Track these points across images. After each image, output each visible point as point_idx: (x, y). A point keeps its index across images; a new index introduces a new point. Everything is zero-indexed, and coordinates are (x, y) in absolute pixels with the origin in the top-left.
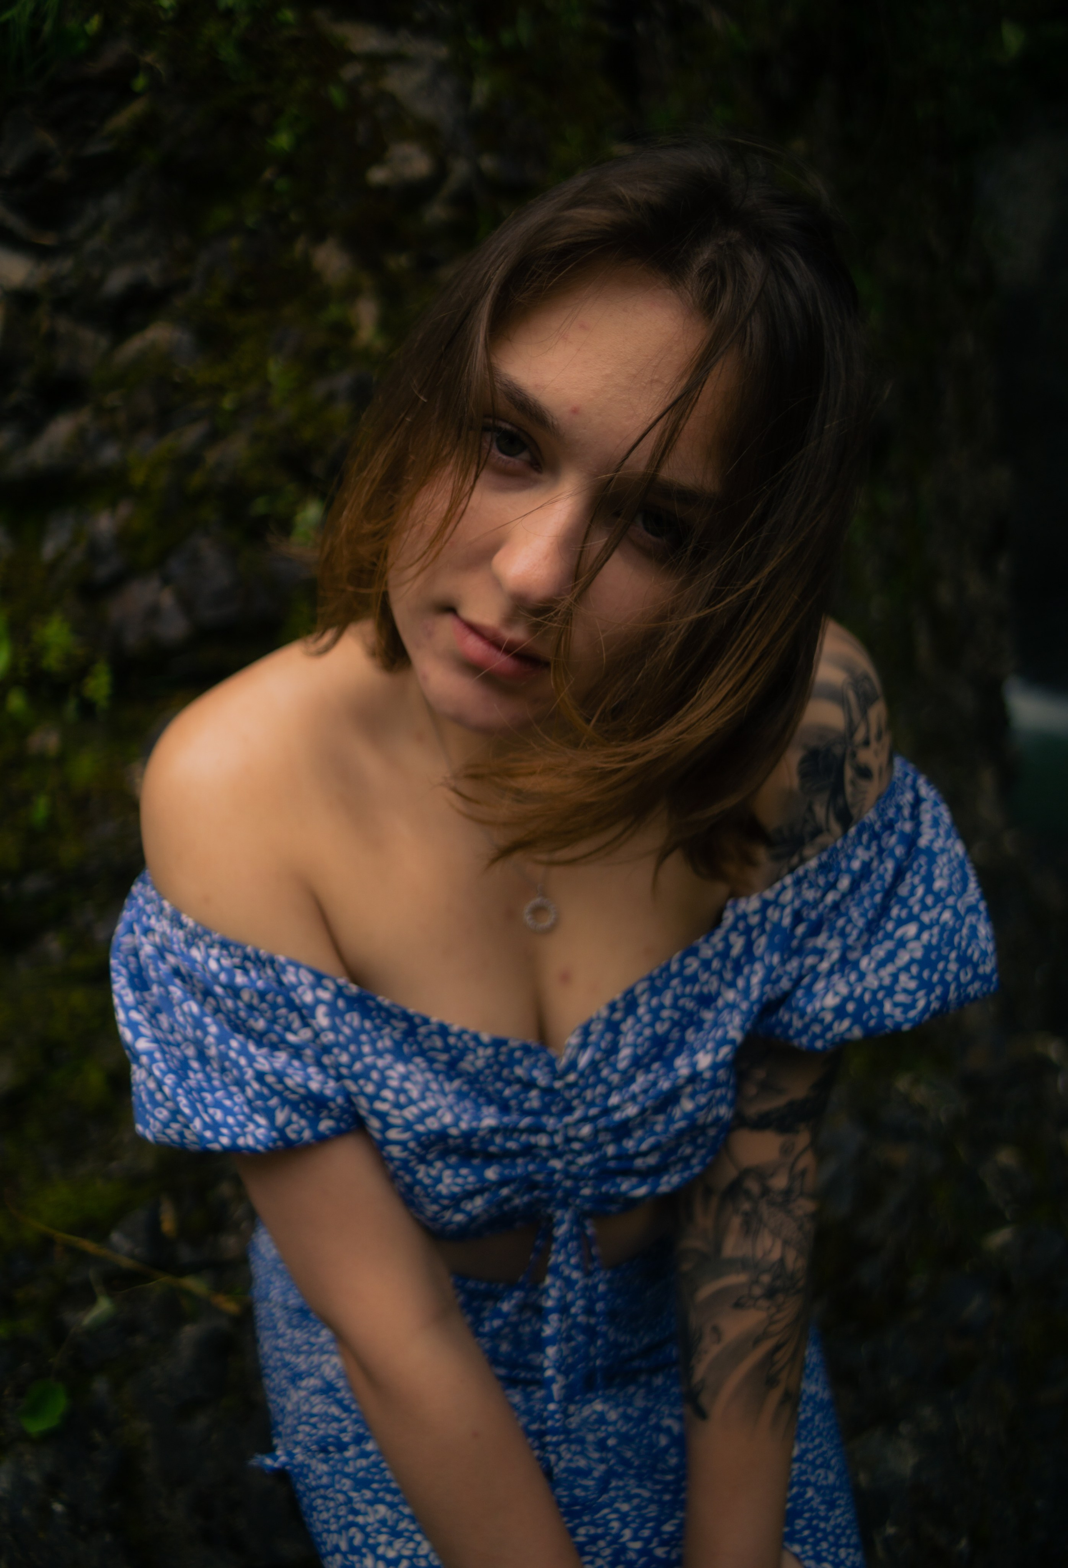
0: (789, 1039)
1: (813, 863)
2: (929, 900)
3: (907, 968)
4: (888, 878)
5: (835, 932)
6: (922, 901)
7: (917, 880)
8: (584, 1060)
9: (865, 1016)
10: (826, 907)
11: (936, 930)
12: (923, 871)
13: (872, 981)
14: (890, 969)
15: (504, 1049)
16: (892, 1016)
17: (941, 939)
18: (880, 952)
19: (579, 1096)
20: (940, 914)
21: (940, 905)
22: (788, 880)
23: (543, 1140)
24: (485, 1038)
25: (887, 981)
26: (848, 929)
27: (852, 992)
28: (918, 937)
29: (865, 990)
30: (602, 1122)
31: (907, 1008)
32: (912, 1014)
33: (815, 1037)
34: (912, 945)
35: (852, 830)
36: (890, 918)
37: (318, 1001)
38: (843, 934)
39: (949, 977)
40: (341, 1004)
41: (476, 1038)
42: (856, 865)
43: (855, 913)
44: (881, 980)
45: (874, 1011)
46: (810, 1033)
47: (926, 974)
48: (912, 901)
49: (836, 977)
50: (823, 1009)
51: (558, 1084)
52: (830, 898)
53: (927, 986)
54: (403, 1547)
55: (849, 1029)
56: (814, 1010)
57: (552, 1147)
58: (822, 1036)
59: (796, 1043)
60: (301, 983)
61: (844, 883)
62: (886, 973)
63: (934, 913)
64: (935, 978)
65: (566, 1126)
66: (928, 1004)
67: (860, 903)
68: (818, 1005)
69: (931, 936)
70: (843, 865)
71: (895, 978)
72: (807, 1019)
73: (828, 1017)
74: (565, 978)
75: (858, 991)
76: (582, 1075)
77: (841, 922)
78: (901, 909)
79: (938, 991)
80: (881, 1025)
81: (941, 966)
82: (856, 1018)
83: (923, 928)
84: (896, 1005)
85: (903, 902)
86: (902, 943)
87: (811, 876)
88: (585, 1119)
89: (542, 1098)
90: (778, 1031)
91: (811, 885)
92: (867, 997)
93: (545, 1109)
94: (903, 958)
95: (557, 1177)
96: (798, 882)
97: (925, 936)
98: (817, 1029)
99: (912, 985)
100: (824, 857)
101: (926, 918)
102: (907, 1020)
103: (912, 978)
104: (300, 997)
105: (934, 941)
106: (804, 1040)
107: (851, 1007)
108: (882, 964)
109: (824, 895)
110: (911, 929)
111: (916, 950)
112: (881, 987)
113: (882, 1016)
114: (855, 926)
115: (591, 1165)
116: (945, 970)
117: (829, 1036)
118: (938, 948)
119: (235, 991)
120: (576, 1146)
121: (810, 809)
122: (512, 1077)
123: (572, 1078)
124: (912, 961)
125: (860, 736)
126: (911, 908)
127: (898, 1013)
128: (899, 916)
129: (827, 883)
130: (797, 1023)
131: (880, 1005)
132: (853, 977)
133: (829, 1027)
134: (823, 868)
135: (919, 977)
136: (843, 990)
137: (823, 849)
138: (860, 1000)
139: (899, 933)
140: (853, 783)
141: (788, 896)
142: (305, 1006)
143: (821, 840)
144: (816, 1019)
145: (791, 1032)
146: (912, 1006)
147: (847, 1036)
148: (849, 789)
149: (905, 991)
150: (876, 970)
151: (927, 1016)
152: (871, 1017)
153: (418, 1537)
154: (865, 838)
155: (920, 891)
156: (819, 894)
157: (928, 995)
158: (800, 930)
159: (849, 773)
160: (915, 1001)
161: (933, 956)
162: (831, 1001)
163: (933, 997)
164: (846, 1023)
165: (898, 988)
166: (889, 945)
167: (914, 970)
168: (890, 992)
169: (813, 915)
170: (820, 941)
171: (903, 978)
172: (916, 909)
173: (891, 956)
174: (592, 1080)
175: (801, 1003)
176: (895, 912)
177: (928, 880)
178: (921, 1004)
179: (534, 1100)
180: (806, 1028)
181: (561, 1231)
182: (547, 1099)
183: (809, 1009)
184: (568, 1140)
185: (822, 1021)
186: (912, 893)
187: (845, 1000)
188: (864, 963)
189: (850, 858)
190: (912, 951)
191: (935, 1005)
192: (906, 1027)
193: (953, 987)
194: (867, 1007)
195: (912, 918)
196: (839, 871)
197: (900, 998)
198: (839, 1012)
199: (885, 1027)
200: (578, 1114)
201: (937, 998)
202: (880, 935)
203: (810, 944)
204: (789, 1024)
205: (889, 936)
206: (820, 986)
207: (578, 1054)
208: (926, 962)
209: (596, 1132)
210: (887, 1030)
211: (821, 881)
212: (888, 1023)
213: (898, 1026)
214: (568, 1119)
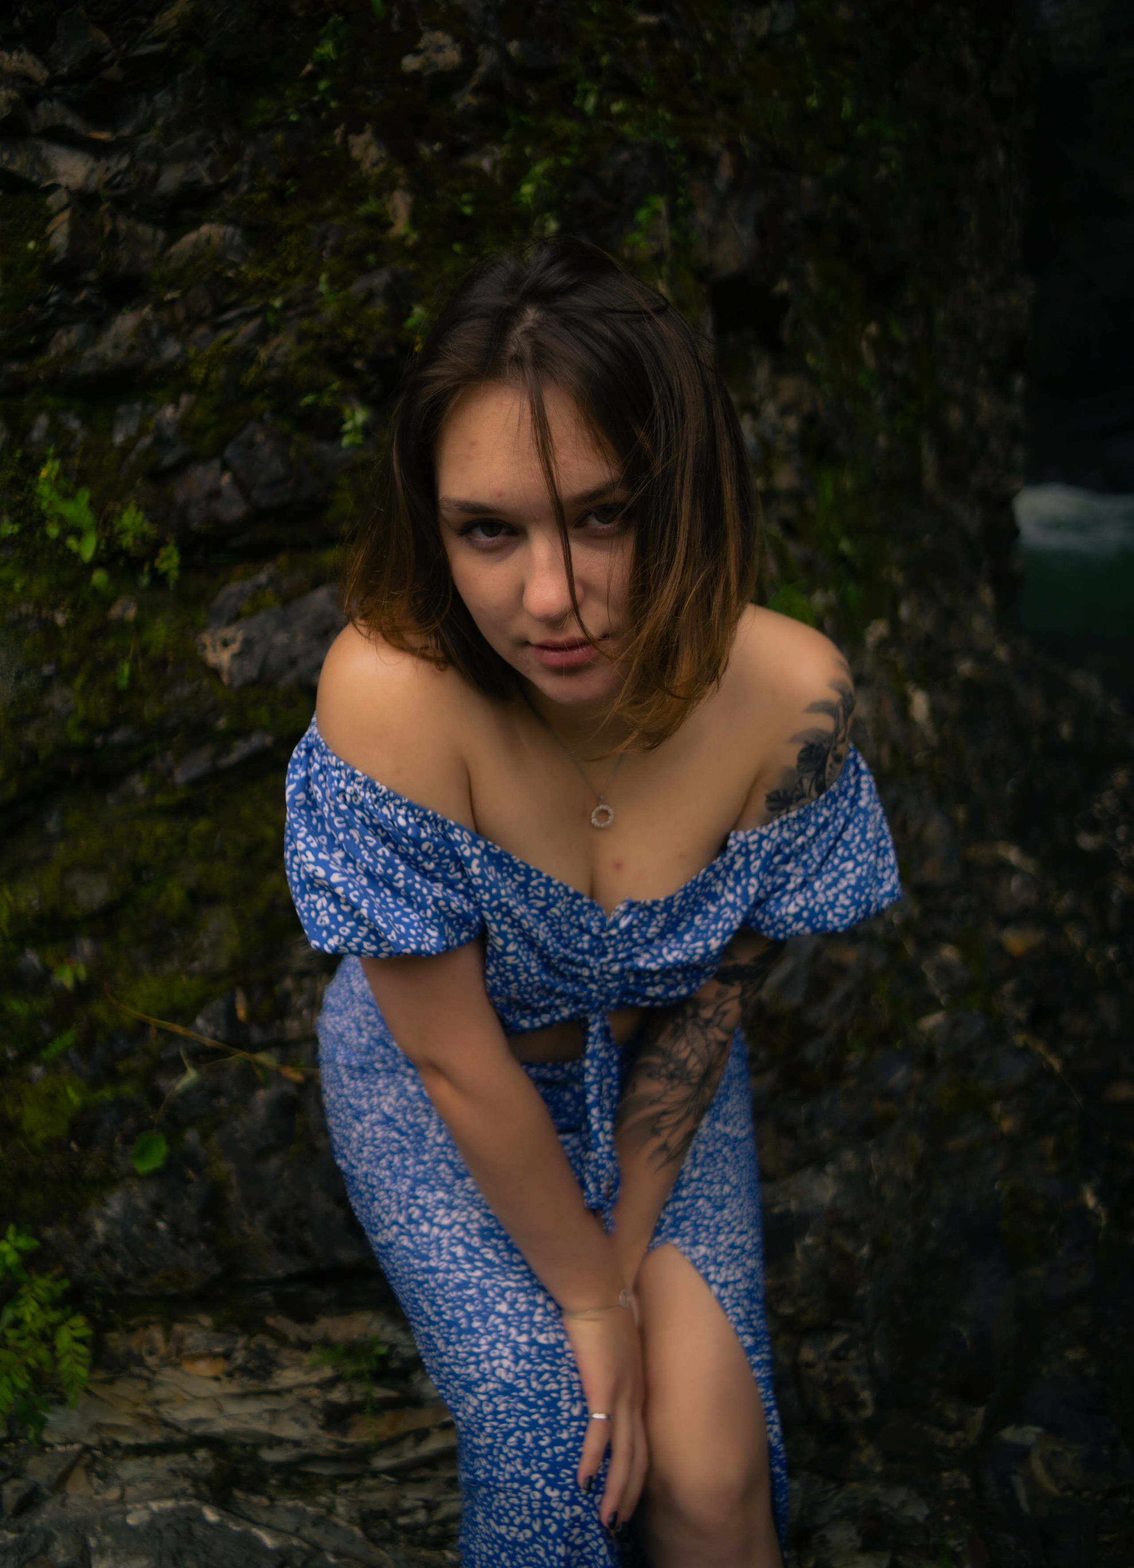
0: (760, 930)
1: (793, 814)
2: (863, 846)
3: (844, 891)
4: (839, 829)
5: (800, 863)
6: (858, 846)
7: (857, 831)
8: (623, 923)
9: (814, 921)
10: (797, 846)
11: (865, 867)
12: (861, 825)
13: (821, 898)
14: (834, 890)
15: (578, 902)
16: (832, 922)
17: (868, 873)
18: (828, 879)
19: (614, 946)
20: (869, 856)
21: (869, 850)
22: (776, 823)
23: (586, 972)
24: (571, 890)
25: (831, 899)
26: (810, 862)
27: (807, 904)
28: (853, 871)
29: (816, 903)
30: (627, 965)
31: (842, 917)
32: (845, 921)
33: (779, 931)
34: (849, 876)
35: (823, 797)
36: (836, 856)
37: (473, 856)
38: (805, 865)
39: (872, 898)
40: (485, 858)
41: (566, 890)
42: (821, 820)
43: (815, 852)
44: (827, 897)
45: (821, 918)
46: (776, 929)
47: (857, 896)
48: (852, 845)
49: (796, 893)
50: (787, 914)
51: (604, 935)
52: (800, 840)
53: (857, 903)
54: (459, 1216)
55: (803, 928)
56: (781, 914)
57: (591, 978)
58: (784, 931)
59: (765, 933)
60: (463, 842)
61: (811, 832)
62: (830, 893)
63: (865, 855)
64: (863, 898)
65: (601, 965)
66: (857, 914)
67: (819, 846)
68: (784, 911)
69: (862, 870)
70: (813, 819)
71: (836, 896)
72: (775, 920)
73: (790, 920)
74: (618, 866)
75: (812, 904)
76: (621, 932)
77: (805, 857)
78: (844, 850)
79: (864, 907)
80: (824, 927)
81: (867, 891)
82: (808, 922)
83: (857, 864)
84: (835, 915)
85: (846, 845)
86: (843, 874)
87: (790, 822)
88: (614, 960)
89: (590, 942)
90: (753, 924)
91: (789, 829)
92: (817, 908)
93: (590, 952)
94: (843, 884)
95: (594, 995)
96: (781, 825)
97: (858, 870)
98: (781, 926)
99: (847, 902)
100: (802, 811)
101: (860, 858)
102: (842, 925)
103: (848, 897)
104: (462, 852)
105: (864, 874)
106: (772, 932)
107: (805, 914)
108: (829, 887)
109: (796, 837)
110: (850, 865)
111: (852, 879)
112: (827, 903)
113: (825, 922)
114: (814, 861)
115: (617, 988)
116: (870, 894)
117: (789, 931)
118: (866, 878)
119: (417, 842)
120: (608, 977)
121: (801, 782)
122: (577, 923)
123: (614, 932)
124: (849, 886)
125: (840, 737)
126: (850, 850)
127: (836, 920)
128: (843, 854)
129: (800, 829)
130: (768, 921)
131: (825, 914)
132: (809, 894)
133: (790, 926)
134: (799, 818)
135: (852, 898)
136: (802, 903)
137: (803, 806)
138: (812, 911)
139: (841, 867)
140: (831, 766)
141: (774, 834)
142: (463, 857)
143: (802, 801)
144: (782, 920)
145: (763, 927)
146: (846, 916)
147: (801, 932)
148: (828, 769)
149: (843, 906)
150: (824, 892)
151: (854, 922)
152: (818, 921)
153: (470, 1209)
154: (829, 802)
155: (858, 839)
156: (793, 836)
157: (857, 909)
158: (777, 859)
159: (830, 760)
160: (848, 913)
161: (863, 883)
162: (792, 909)
163: (860, 910)
164: (801, 924)
165: (838, 904)
166: (835, 874)
167: (849, 892)
168: (832, 906)
169: (787, 851)
170: (789, 867)
171: (842, 897)
172: (854, 851)
173: (835, 882)
174: (625, 937)
175: (772, 909)
176: (840, 851)
177: (863, 832)
178: (852, 915)
179: (585, 942)
180: (774, 925)
181: (593, 1029)
182: (594, 944)
183: (777, 914)
184: (602, 973)
185: (785, 922)
186: (853, 841)
187: (803, 909)
188: (817, 885)
189: (818, 815)
190: (848, 880)
191: (860, 916)
192: (840, 930)
193: (874, 905)
194: (816, 915)
195: (851, 857)
196: (808, 824)
197: (839, 910)
198: (797, 917)
199: (827, 928)
200: (610, 956)
201: (863, 911)
202: (829, 866)
203: (782, 868)
204: (763, 921)
205: (835, 868)
206: (786, 899)
207: (621, 918)
208: (857, 888)
209: (622, 970)
210: (828, 931)
211: (796, 827)
212: (829, 926)
213: (835, 930)
214: (603, 960)
